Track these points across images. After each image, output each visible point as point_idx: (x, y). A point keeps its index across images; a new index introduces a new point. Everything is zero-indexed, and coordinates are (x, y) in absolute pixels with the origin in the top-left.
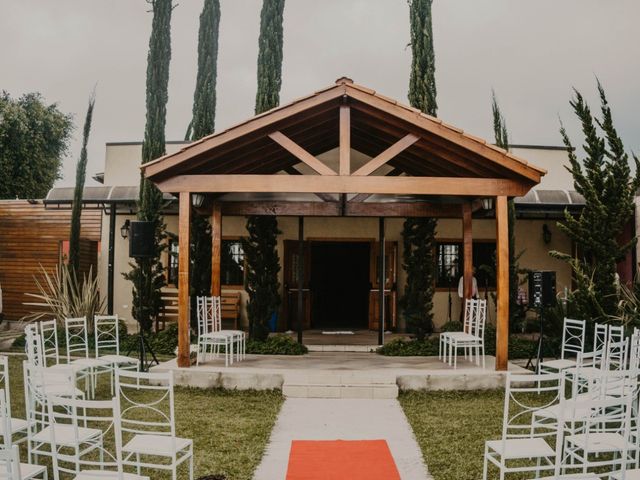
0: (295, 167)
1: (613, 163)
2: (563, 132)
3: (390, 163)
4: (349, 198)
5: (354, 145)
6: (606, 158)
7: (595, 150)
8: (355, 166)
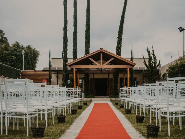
0: (93, 64)
1: (153, 61)
2: (143, 56)
3: (110, 62)
4: (103, 69)
5: (103, 59)
6: (152, 60)
7: (150, 58)
8: (103, 63)
